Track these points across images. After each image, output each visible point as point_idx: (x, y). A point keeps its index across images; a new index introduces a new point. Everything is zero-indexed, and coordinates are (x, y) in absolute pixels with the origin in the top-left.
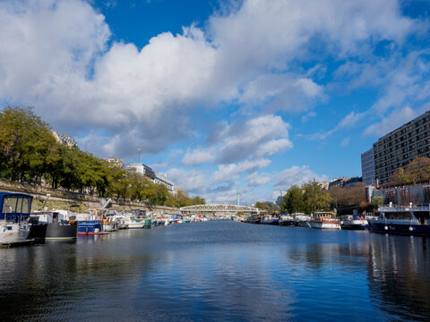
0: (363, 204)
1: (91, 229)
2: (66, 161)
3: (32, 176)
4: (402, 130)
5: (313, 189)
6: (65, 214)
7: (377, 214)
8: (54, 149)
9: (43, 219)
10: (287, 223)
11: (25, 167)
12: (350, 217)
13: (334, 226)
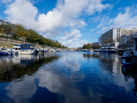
0: (98, 47)
1: (47, 52)
2: (41, 39)
3: (35, 42)
4: (107, 32)
5: (89, 44)
6: (42, 49)
7: (101, 49)
8: (39, 37)
9: (38, 50)
10: (83, 51)
11: (34, 41)
12: (95, 49)
13: (92, 51)
